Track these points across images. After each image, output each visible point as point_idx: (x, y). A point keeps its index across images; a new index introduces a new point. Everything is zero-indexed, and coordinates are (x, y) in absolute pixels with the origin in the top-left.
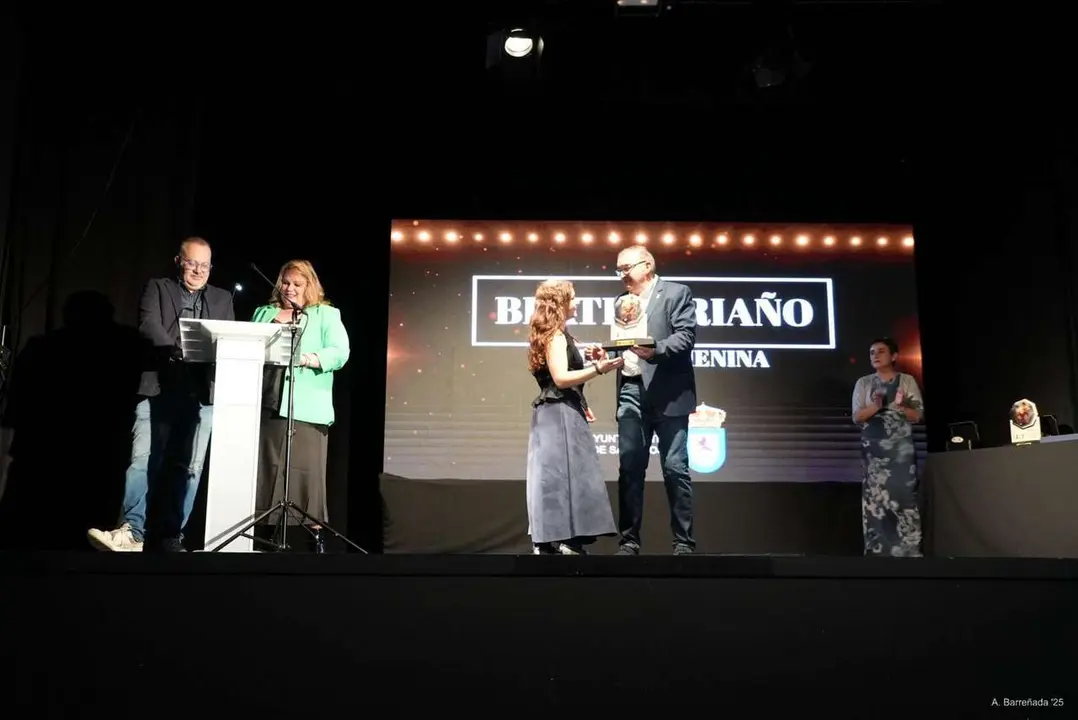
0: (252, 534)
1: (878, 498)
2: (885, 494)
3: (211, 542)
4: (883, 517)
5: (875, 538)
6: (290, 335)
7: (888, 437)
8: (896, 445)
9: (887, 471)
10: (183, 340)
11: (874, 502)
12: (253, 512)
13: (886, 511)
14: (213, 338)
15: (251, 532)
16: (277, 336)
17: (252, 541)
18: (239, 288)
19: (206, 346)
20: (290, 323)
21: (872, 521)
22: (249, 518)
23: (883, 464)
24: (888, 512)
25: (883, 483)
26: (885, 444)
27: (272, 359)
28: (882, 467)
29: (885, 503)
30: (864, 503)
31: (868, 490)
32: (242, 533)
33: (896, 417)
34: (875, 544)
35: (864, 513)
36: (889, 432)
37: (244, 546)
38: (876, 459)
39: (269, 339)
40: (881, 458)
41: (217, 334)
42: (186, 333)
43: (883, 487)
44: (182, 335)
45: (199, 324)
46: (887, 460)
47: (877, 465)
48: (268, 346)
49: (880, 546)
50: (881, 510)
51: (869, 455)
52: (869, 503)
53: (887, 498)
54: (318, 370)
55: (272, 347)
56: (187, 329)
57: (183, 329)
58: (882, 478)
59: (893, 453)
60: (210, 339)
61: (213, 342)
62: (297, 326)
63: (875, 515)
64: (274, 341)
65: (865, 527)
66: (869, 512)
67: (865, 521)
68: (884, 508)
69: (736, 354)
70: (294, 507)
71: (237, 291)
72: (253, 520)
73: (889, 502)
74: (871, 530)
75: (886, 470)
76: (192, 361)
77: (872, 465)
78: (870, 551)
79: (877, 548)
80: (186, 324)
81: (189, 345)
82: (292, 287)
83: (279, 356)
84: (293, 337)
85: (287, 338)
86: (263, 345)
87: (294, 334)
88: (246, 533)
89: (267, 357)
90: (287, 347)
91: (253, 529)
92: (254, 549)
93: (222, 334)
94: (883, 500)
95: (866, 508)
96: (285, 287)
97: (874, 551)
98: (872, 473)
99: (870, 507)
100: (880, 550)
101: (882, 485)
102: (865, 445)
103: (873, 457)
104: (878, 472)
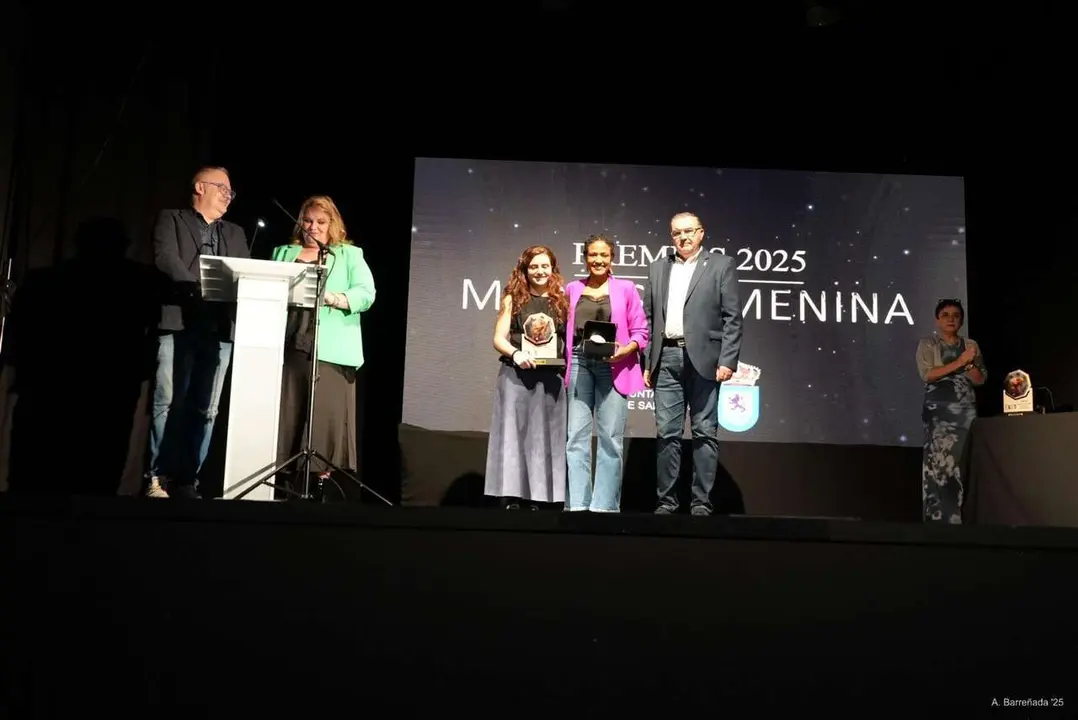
0: (274, 483)
1: (942, 465)
2: (950, 460)
3: (230, 490)
4: (946, 486)
5: (935, 504)
6: (316, 276)
7: (956, 400)
8: (965, 409)
9: (954, 436)
10: (203, 278)
11: (937, 467)
12: (274, 460)
13: (948, 478)
14: (235, 276)
15: (272, 480)
16: (302, 276)
17: (273, 489)
18: (261, 224)
19: (227, 285)
20: (316, 263)
21: (933, 487)
22: (270, 466)
23: (950, 428)
24: (951, 480)
25: (949, 448)
26: (955, 408)
27: (294, 301)
28: (948, 432)
29: (949, 469)
30: (925, 469)
31: (930, 455)
32: (264, 481)
33: (964, 381)
34: (934, 511)
35: (924, 479)
36: (959, 396)
37: (265, 494)
38: (945, 423)
39: (291, 278)
40: (949, 422)
41: (239, 273)
42: (206, 270)
43: (948, 453)
44: (202, 272)
46: (954, 424)
47: (944, 430)
48: (292, 287)
49: (940, 513)
50: (944, 477)
51: (935, 419)
52: (931, 469)
53: (952, 464)
54: (347, 312)
55: (296, 288)
56: (208, 267)
57: (203, 266)
58: (947, 444)
59: (961, 418)
60: (232, 277)
61: (235, 280)
62: (323, 267)
63: (938, 481)
64: (299, 281)
65: (924, 492)
66: (929, 478)
67: (926, 486)
68: (947, 474)
70: (317, 455)
71: (260, 228)
72: (274, 469)
73: (953, 468)
74: (930, 496)
75: (952, 435)
76: (211, 300)
77: (936, 430)
78: (929, 518)
79: (937, 515)
80: (207, 261)
81: (209, 283)
82: (315, 226)
83: (303, 298)
84: (319, 279)
85: (312, 279)
86: (286, 285)
87: (319, 276)
88: (268, 481)
89: (290, 298)
90: (312, 289)
91: (274, 477)
92: (275, 498)
93: (244, 273)
94: (946, 466)
95: (927, 473)
96: (308, 225)
97: (934, 518)
98: (936, 438)
99: (931, 473)
100: (939, 517)
101: (947, 450)
102: (930, 408)
103: (939, 421)
104: (944, 437)
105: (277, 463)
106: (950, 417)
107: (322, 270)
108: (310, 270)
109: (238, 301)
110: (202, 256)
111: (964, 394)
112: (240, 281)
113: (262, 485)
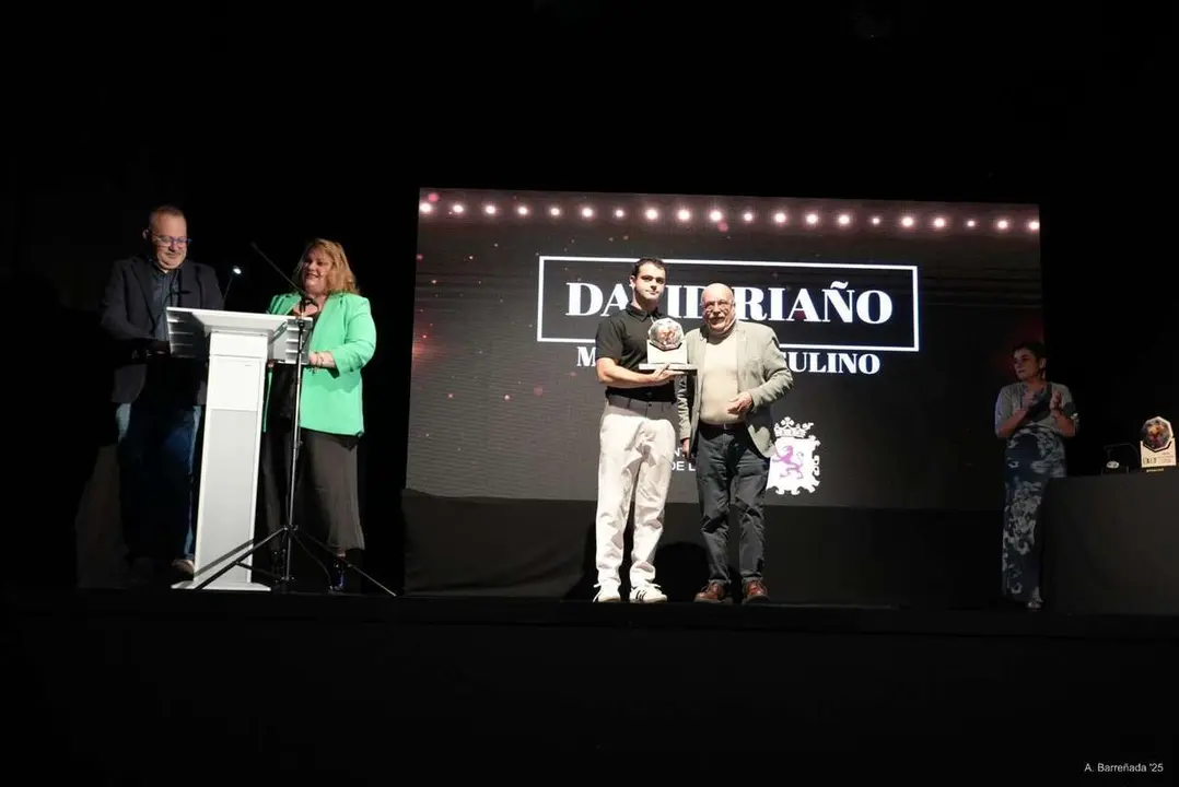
0: (250, 564)
1: (1024, 530)
3: (202, 571)
4: (1028, 554)
5: (1015, 576)
6: (297, 329)
7: (1038, 457)
8: (1051, 468)
9: (1038, 498)
10: (170, 333)
11: (1019, 535)
12: (252, 537)
13: (1031, 546)
14: (206, 330)
15: (249, 561)
16: (282, 329)
17: (249, 572)
18: (238, 271)
19: (197, 341)
21: (1014, 556)
22: (247, 544)
23: (1034, 489)
25: (1032, 511)
26: (1038, 466)
27: (275, 357)
28: (1033, 493)
30: (1006, 535)
31: (1011, 520)
32: (239, 562)
33: (1051, 436)
34: (1014, 583)
35: (1004, 546)
36: (1043, 453)
37: (240, 581)
38: (1026, 483)
39: (272, 332)
40: (1032, 482)
41: (210, 327)
42: (173, 324)
43: (1030, 516)
44: (169, 327)
45: (190, 314)
46: (1038, 484)
47: (1026, 490)
48: (271, 341)
49: (1020, 586)
50: (1026, 544)
51: (1016, 479)
52: (1011, 535)
55: (276, 342)
56: (176, 321)
57: (170, 320)
58: (1030, 506)
60: (203, 332)
61: (206, 334)
63: (1019, 549)
64: (278, 336)
65: (1004, 562)
66: (1009, 545)
67: (1006, 555)
68: (1029, 542)
69: (837, 357)
71: (235, 275)
72: (251, 547)
74: (1011, 566)
75: (1036, 497)
77: (1019, 489)
78: (1009, 591)
79: (1017, 589)
80: (174, 314)
81: (177, 338)
82: (314, 266)
83: (285, 354)
84: (301, 332)
85: (294, 332)
86: (265, 340)
87: (301, 328)
88: (244, 562)
89: (270, 353)
90: (294, 343)
91: (250, 557)
92: (252, 584)
93: (218, 327)
94: (1028, 532)
95: (1007, 539)
96: (307, 266)
97: (1013, 591)
98: (1018, 500)
99: (1012, 540)
100: (1019, 591)
101: (1029, 514)
102: (1012, 466)
103: (1021, 480)
104: (1026, 499)
105: (255, 541)
106: (1032, 476)
108: (290, 322)
109: (210, 358)
110: (169, 309)
111: (1049, 451)
112: (212, 335)
113: (236, 567)
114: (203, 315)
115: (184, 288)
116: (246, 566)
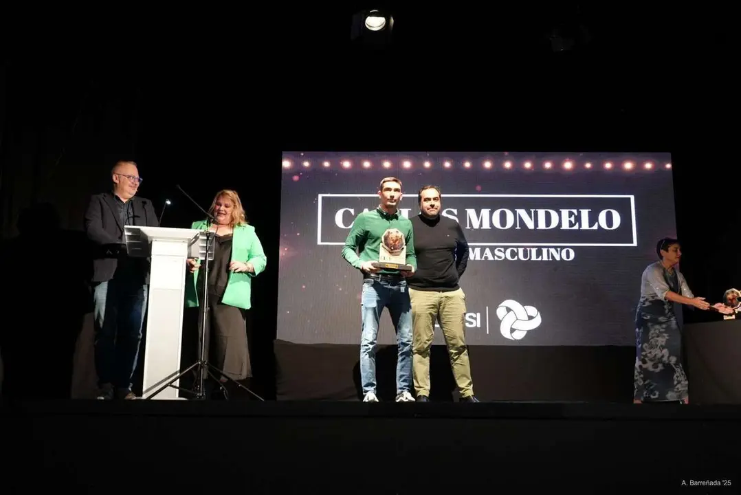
0: (178, 385)
1: (657, 357)
2: (665, 352)
3: (148, 390)
4: (661, 371)
6: (206, 238)
11: (653, 360)
12: (179, 369)
13: (664, 365)
14: (149, 240)
15: (177, 383)
16: (196, 238)
17: (177, 390)
18: (169, 202)
19: (144, 247)
22: (176, 373)
23: (663, 330)
24: (667, 366)
25: (664, 344)
28: (661, 333)
29: (665, 358)
32: (170, 384)
34: (652, 392)
37: (172, 394)
38: (657, 327)
39: (189, 239)
41: (152, 237)
42: (129, 236)
44: (126, 237)
45: (139, 229)
46: (664, 327)
47: (657, 331)
48: (190, 245)
49: (657, 393)
50: (659, 366)
51: (650, 324)
52: (644, 362)
53: (666, 355)
55: (193, 246)
56: (130, 234)
57: (127, 233)
58: (662, 341)
59: (669, 324)
60: (147, 241)
61: (149, 243)
63: (654, 370)
64: (194, 242)
68: (663, 363)
71: (167, 205)
72: (178, 374)
73: (668, 358)
74: (647, 381)
75: (665, 335)
77: (652, 332)
79: (655, 395)
80: (129, 230)
81: (131, 245)
83: (198, 253)
84: (208, 239)
85: (204, 240)
86: (186, 245)
87: (208, 237)
88: (173, 384)
89: (189, 253)
90: (204, 247)
91: (178, 380)
92: (180, 396)
93: (156, 237)
94: (662, 357)
96: (218, 207)
97: (652, 397)
98: (653, 338)
100: (656, 396)
101: (661, 346)
102: (645, 318)
103: (652, 326)
104: (658, 337)
105: (181, 371)
106: (660, 322)
107: (210, 233)
109: (152, 257)
110: (126, 226)
112: (153, 243)
113: (168, 387)
114: (147, 230)
115: (136, 214)
116: (175, 387)
